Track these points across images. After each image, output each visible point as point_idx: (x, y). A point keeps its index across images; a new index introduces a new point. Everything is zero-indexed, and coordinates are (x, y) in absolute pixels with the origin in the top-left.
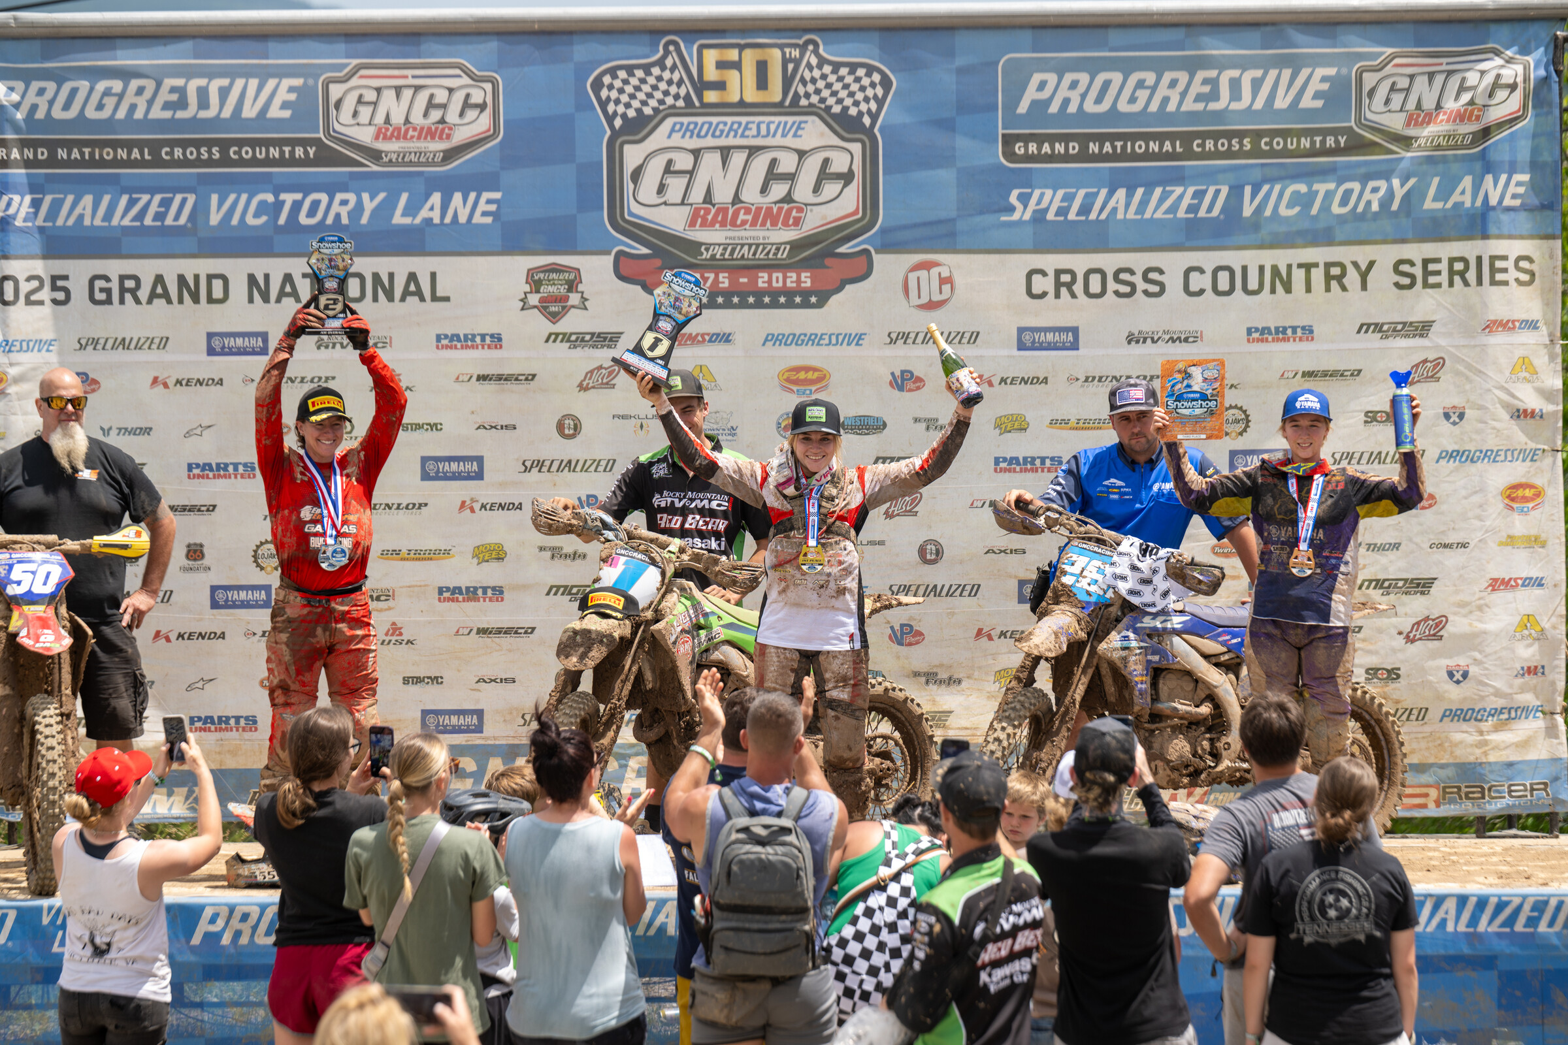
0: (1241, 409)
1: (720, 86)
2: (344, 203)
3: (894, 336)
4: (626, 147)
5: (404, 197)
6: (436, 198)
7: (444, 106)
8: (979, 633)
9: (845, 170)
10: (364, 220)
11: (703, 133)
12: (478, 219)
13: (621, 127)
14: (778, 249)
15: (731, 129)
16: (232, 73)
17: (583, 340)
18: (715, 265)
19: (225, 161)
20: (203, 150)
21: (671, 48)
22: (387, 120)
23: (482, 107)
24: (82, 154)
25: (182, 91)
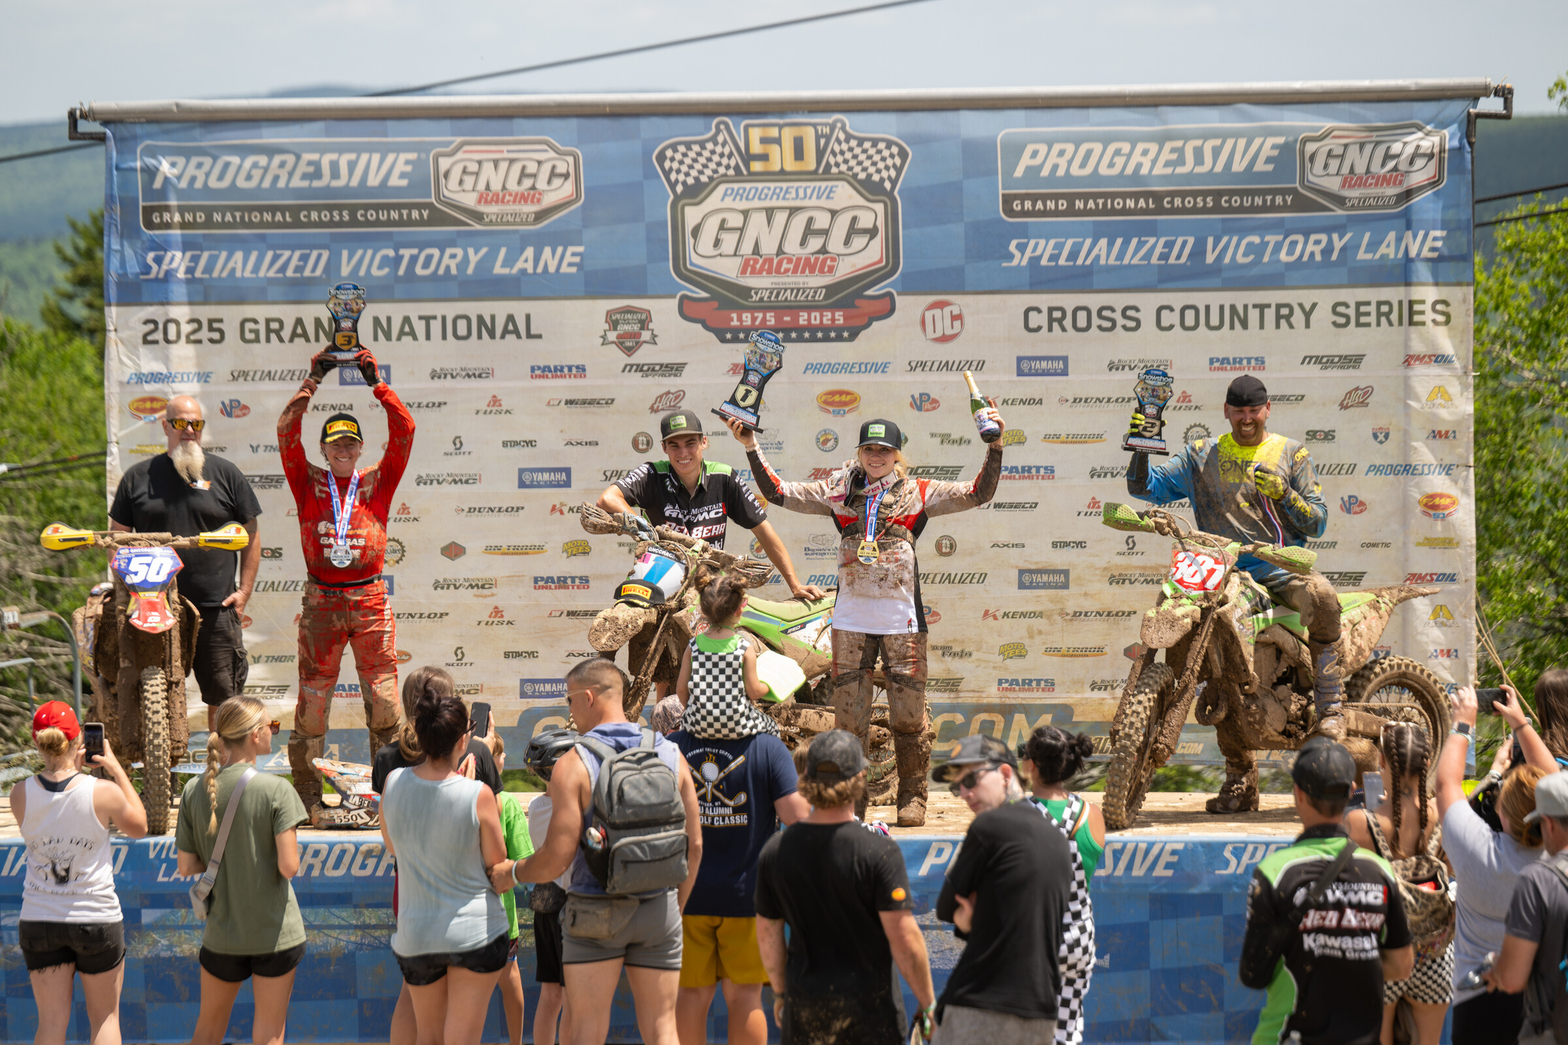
0: (1203, 427)
1: (764, 157)
2: (453, 256)
3: (913, 364)
4: (688, 209)
5: (503, 251)
6: (529, 252)
7: (534, 176)
8: (986, 613)
9: (870, 226)
10: (470, 271)
11: (751, 196)
12: (564, 269)
13: (682, 192)
14: (815, 292)
15: (774, 193)
16: (358, 149)
17: (653, 370)
18: (764, 307)
19: (354, 222)
20: (335, 213)
21: (722, 127)
22: (488, 187)
23: (566, 176)
24: (234, 217)
25: (317, 165)
